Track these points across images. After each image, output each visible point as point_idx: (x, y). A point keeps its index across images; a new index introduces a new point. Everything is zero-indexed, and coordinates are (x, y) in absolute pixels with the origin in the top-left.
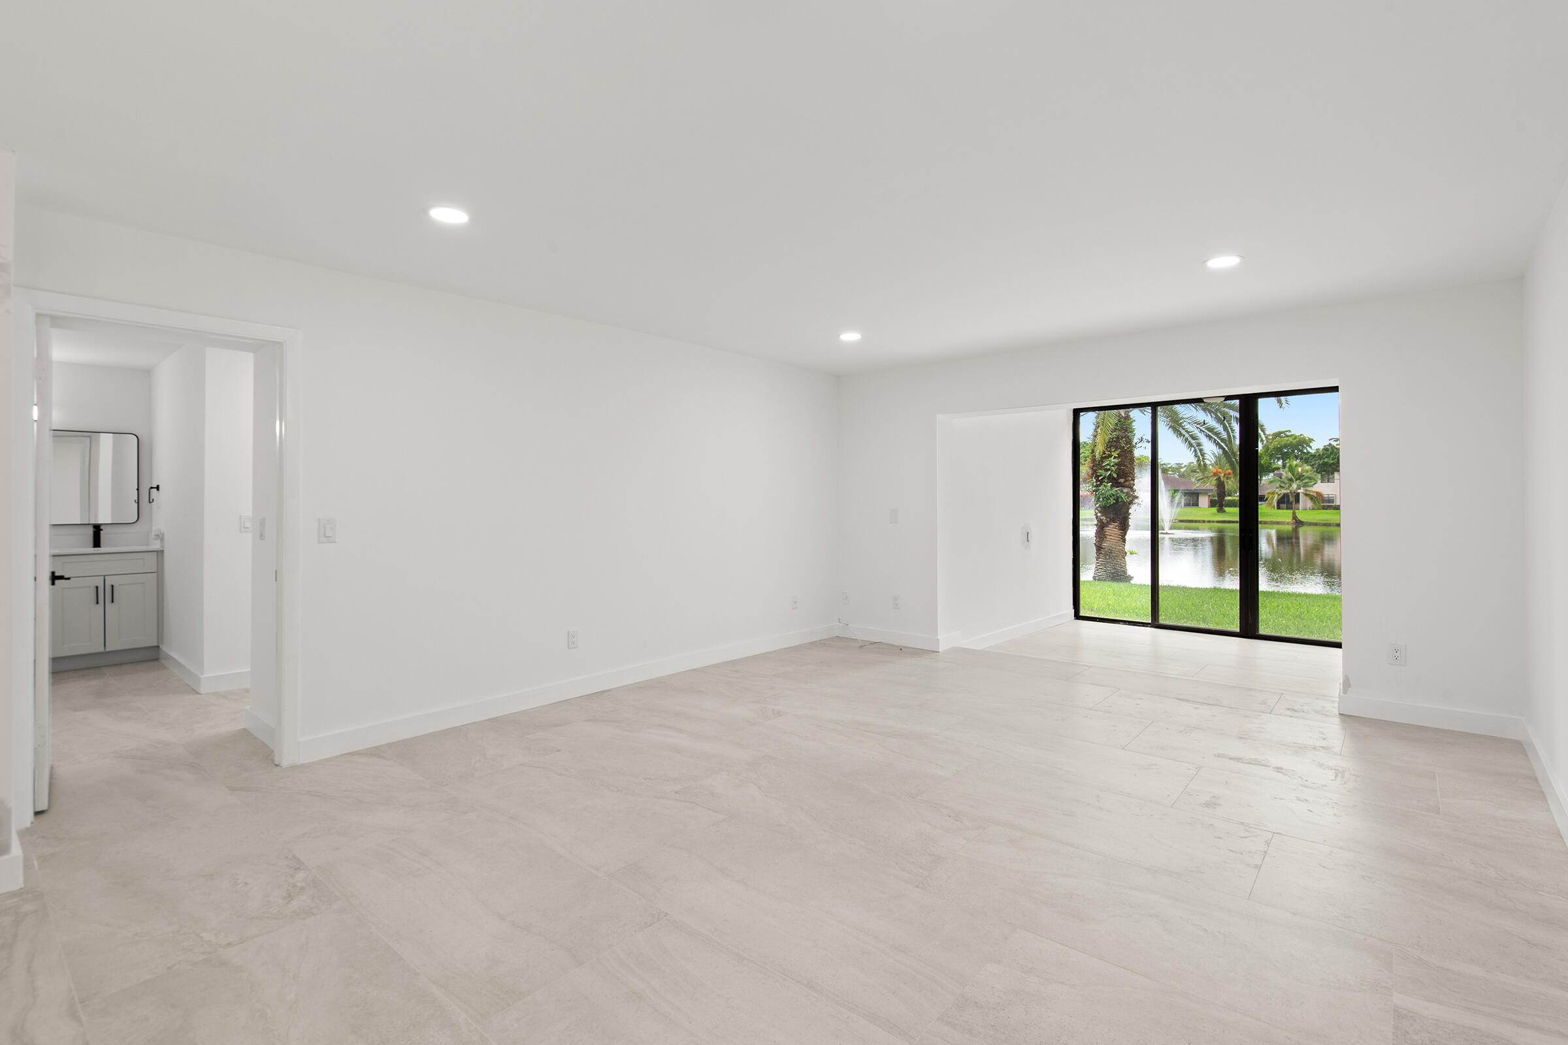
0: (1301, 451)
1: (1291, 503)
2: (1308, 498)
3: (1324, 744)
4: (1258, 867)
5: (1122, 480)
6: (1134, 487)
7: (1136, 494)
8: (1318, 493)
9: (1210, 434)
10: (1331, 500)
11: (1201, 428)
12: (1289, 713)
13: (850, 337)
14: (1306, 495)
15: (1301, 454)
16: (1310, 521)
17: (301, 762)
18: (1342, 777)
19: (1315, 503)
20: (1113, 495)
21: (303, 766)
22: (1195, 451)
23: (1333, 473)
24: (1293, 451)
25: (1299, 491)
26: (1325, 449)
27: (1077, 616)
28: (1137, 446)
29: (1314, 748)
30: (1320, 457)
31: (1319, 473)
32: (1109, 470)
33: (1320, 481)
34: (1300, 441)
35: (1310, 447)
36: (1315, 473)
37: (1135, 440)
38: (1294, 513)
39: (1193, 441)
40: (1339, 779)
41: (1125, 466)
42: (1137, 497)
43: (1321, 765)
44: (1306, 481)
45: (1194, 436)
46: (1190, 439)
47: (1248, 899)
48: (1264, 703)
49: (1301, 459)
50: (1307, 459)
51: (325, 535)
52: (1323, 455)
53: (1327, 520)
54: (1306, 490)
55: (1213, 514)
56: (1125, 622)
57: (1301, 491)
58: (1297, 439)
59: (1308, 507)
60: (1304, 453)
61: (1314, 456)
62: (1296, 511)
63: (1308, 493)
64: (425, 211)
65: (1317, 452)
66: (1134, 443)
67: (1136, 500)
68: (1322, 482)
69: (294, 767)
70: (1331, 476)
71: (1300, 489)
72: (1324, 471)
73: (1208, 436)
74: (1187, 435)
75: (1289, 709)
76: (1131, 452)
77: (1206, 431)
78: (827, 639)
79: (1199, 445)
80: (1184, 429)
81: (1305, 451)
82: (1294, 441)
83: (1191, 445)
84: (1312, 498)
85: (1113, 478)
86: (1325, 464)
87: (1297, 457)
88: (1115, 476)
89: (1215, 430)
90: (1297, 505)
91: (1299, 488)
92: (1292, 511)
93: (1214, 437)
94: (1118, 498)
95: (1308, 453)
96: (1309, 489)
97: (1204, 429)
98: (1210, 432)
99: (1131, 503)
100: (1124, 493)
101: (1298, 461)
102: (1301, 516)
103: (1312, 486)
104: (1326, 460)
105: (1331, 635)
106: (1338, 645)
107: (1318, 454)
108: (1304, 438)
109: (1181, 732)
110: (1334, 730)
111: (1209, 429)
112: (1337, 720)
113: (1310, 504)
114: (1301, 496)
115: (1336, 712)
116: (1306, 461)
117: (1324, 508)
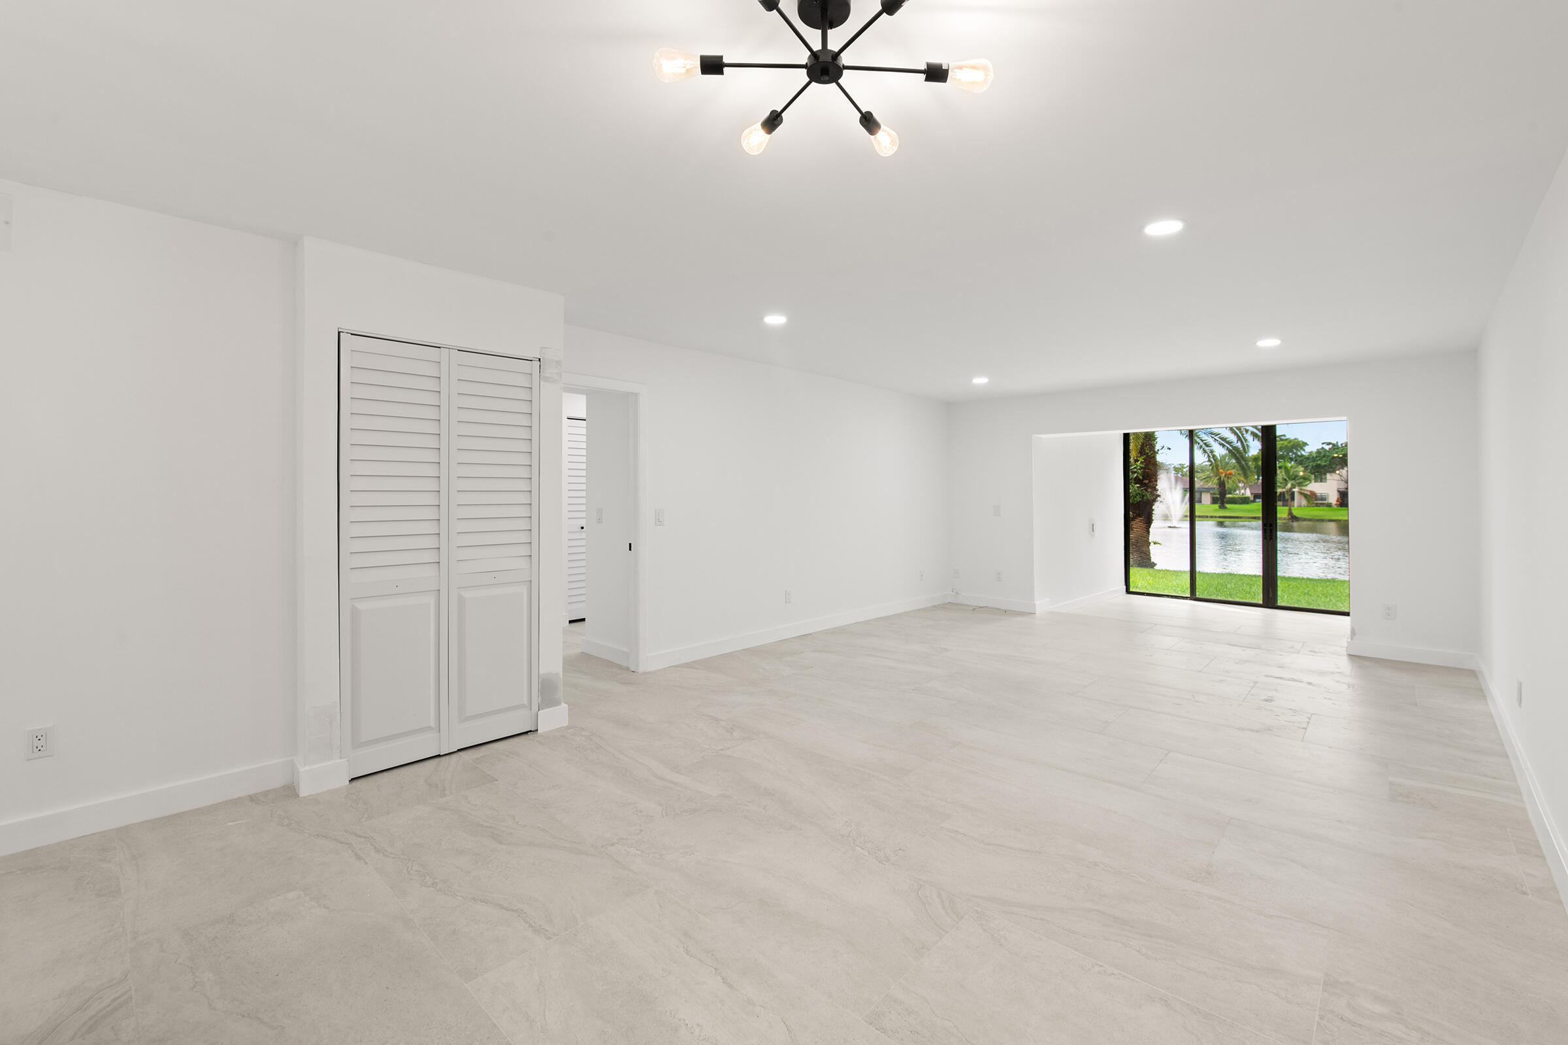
0: (1296, 454)
1: (1287, 500)
2: (1302, 497)
3: (1338, 670)
4: (1306, 729)
5: (1146, 481)
6: (1157, 487)
7: (1158, 493)
8: (1311, 492)
9: (1223, 442)
10: (1323, 498)
11: (1216, 438)
12: (1311, 653)
13: (980, 381)
14: (1301, 493)
15: (1295, 457)
16: (1306, 517)
17: (650, 670)
18: (1353, 688)
19: (1308, 501)
20: (1140, 494)
21: (650, 673)
22: (1209, 456)
23: (1325, 474)
24: (1288, 454)
25: (1294, 490)
26: (1318, 452)
27: (1128, 591)
28: (1159, 452)
29: (1332, 673)
30: (1314, 460)
31: (1312, 474)
32: (1135, 472)
33: (1313, 481)
34: (1294, 445)
35: (1304, 450)
36: (1309, 474)
37: (1157, 447)
38: (1290, 510)
39: (1207, 448)
40: (1351, 689)
41: (1148, 469)
42: (1159, 496)
43: (1338, 682)
44: (1301, 480)
45: (1208, 444)
46: (1204, 446)
47: (1302, 740)
48: (1292, 648)
49: (1296, 461)
50: (1301, 461)
51: (659, 521)
52: (1317, 457)
53: (1321, 516)
54: (1301, 489)
55: (1216, 510)
56: (1168, 596)
57: (1296, 490)
58: (1292, 443)
59: (1303, 504)
60: (1298, 456)
61: (1308, 458)
62: (1292, 508)
63: (1303, 492)
64: (762, 318)
65: (1311, 455)
66: (1156, 450)
67: (1159, 499)
68: (1315, 482)
69: (645, 673)
70: (1324, 477)
71: (1295, 488)
72: (1317, 472)
73: (1221, 444)
74: (1201, 443)
75: (1311, 651)
76: (1154, 457)
77: (1220, 440)
78: (943, 604)
79: (1212, 452)
80: (1199, 438)
81: (1299, 453)
82: (1289, 445)
83: (1205, 451)
84: (1306, 496)
85: (1139, 479)
86: (1318, 466)
87: (1291, 459)
88: (1141, 477)
89: (1228, 440)
90: (1292, 503)
91: (1293, 486)
92: (1287, 508)
93: (1226, 445)
94: (1143, 496)
95: (1302, 456)
96: (1303, 488)
97: (1218, 439)
98: (1223, 441)
99: (1154, 500)
100: (1148, 492)
101: (1293, 463)
102: (1295, 512)
103: (1306, 486)
104: (1319, 462)
105: (1334, 607)
106: (1347, 614)
107: (1311, 457)
108: (1298, 442)
109: (1237, 663)
110: (1344, 664)
111: (1222, 439)
112: (1346, 658)
113: (1304, 502)
114: (1296, 496)
115: (1345, 653)
116: (1301, 463)
117: (1317, 505)
